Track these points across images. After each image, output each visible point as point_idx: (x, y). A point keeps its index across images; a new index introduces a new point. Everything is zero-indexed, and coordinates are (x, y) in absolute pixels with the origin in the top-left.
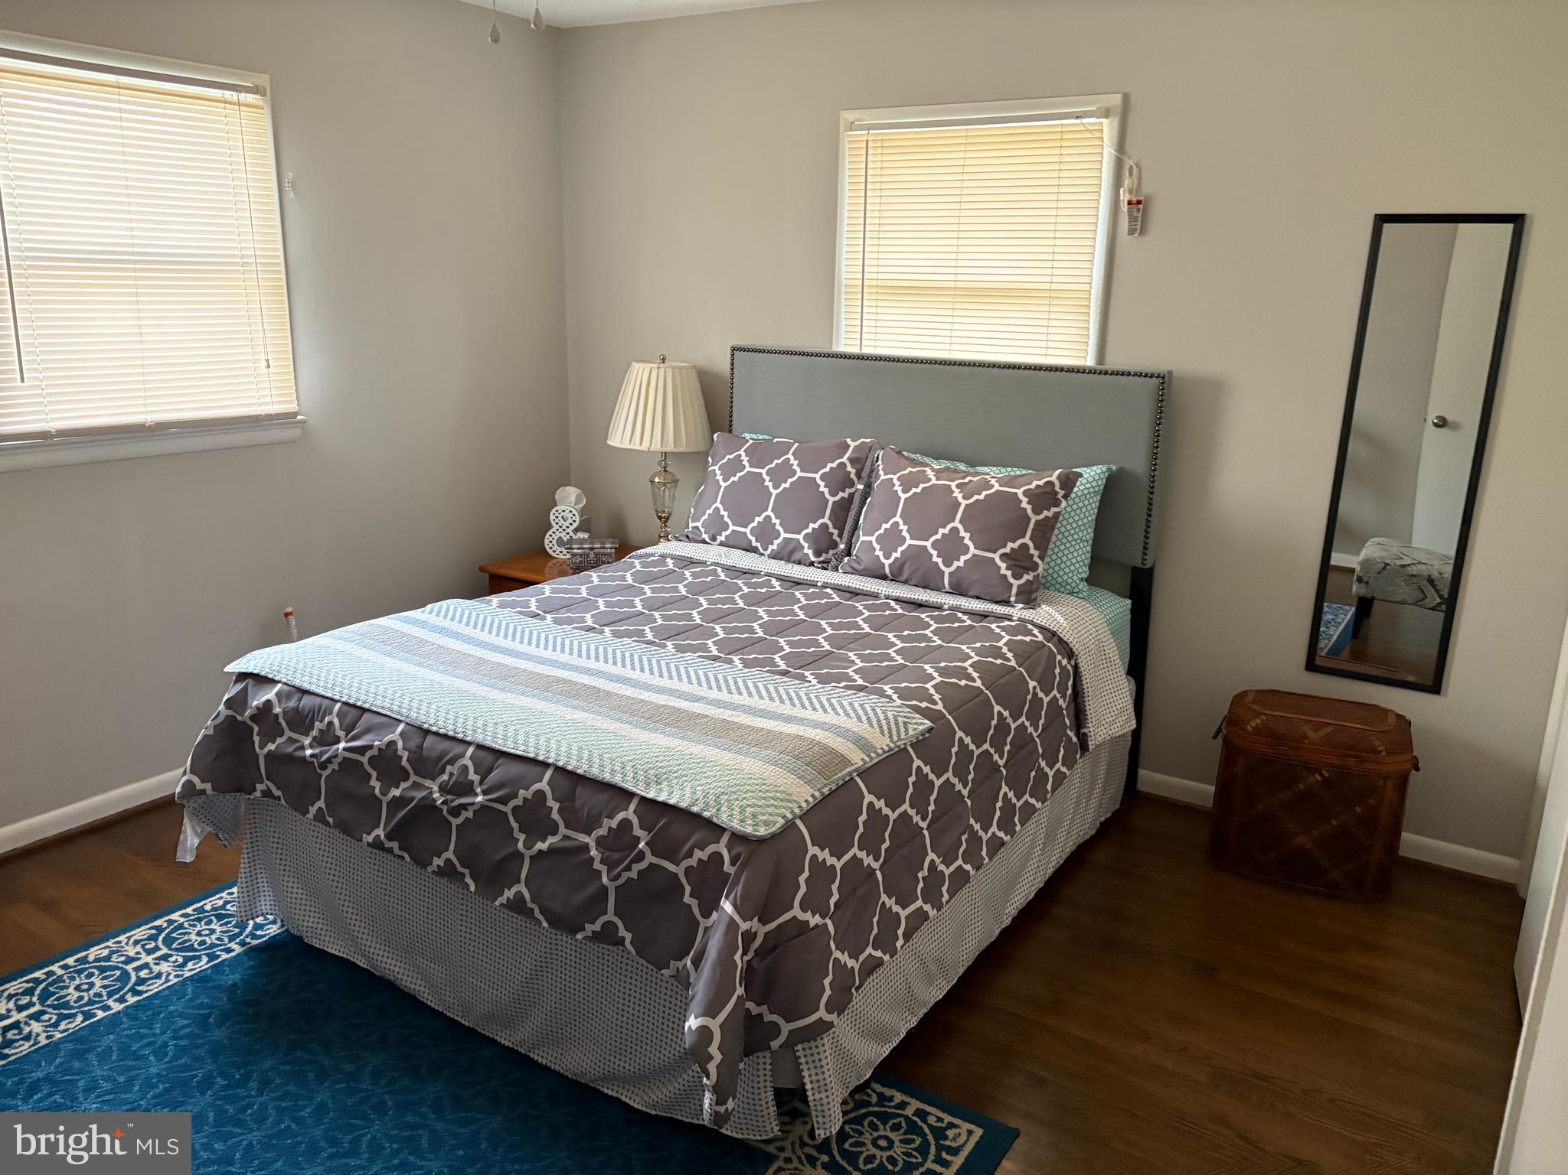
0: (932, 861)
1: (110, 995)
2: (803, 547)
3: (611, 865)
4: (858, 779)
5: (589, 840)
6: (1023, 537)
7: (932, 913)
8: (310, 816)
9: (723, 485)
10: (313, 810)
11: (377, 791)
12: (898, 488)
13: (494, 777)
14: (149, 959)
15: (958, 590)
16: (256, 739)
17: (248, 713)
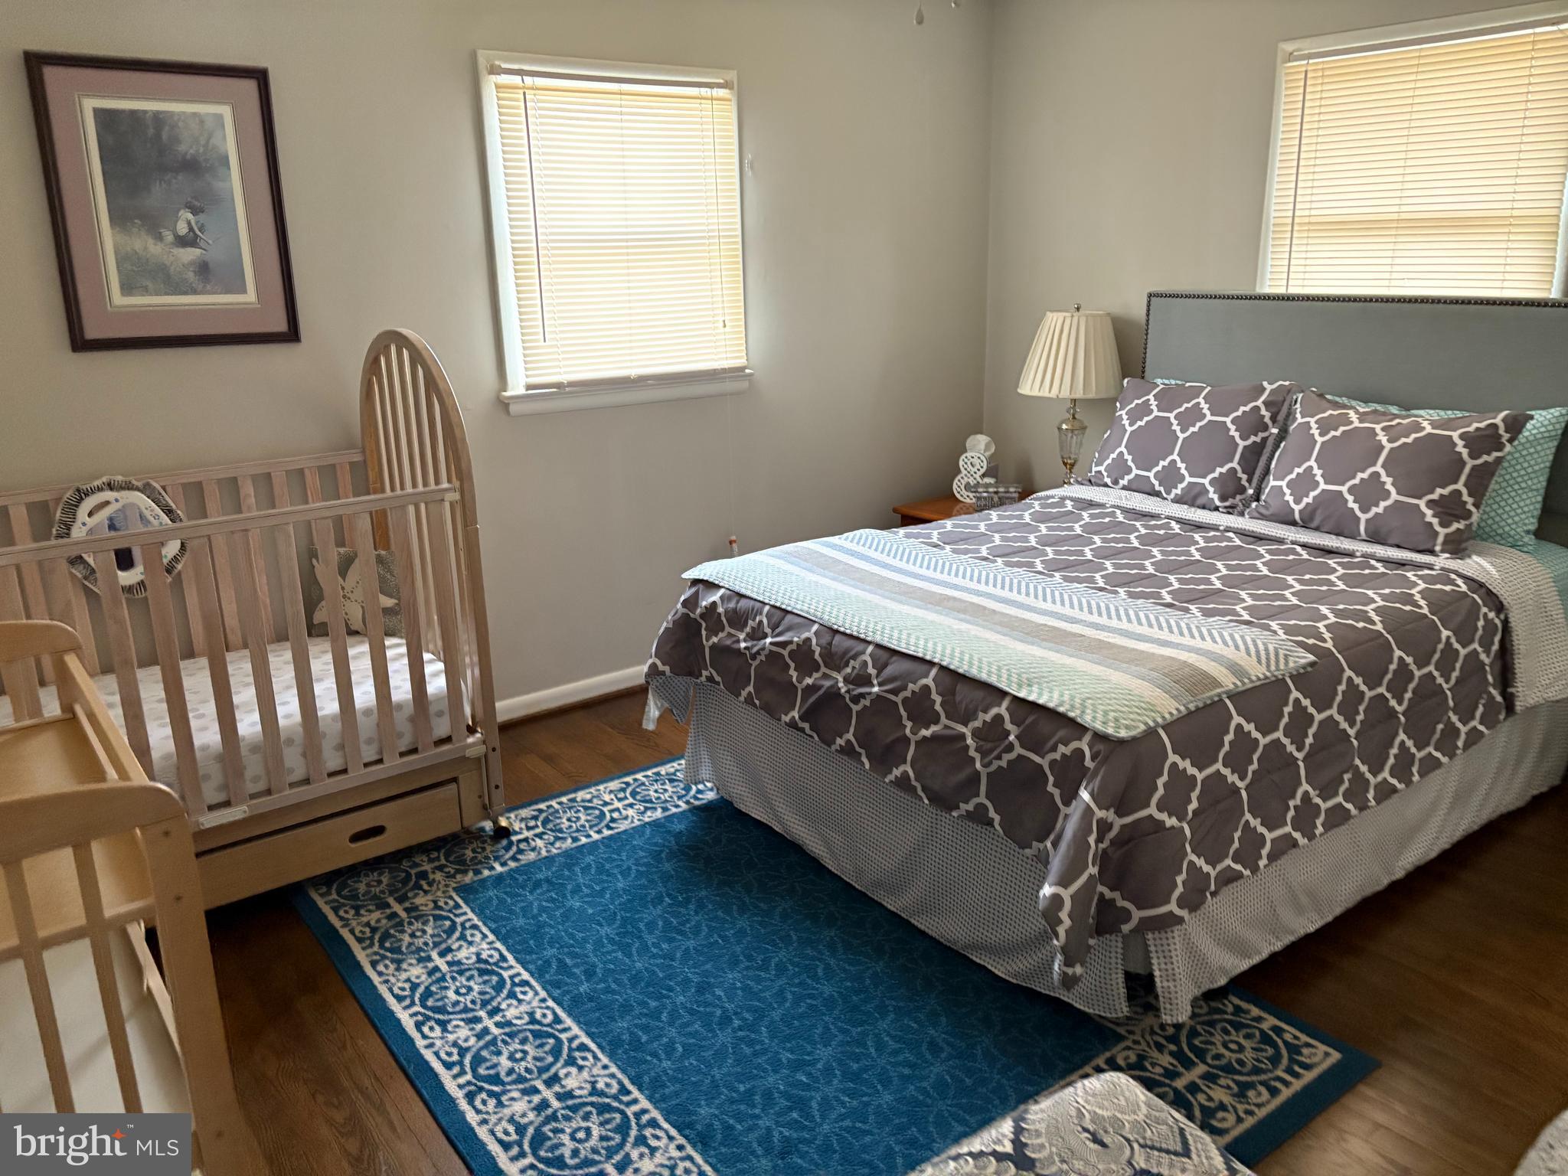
0: (1306, 793)
1: (591, 827)
2: (1208, 491)
3: (984, 753)
4: (1228, 702)
5: (966, 731)
6: (1456, 482)
7: (1302, 841)
8: (742, 699)
9: (1129, 429)
10: (744, 693)
11: (794, 679)
12: (1315, 432)
13: (889, 671)
14: (619, 805)
15: (1376, 536)
16: (704, 633)
17: (699, 611)
